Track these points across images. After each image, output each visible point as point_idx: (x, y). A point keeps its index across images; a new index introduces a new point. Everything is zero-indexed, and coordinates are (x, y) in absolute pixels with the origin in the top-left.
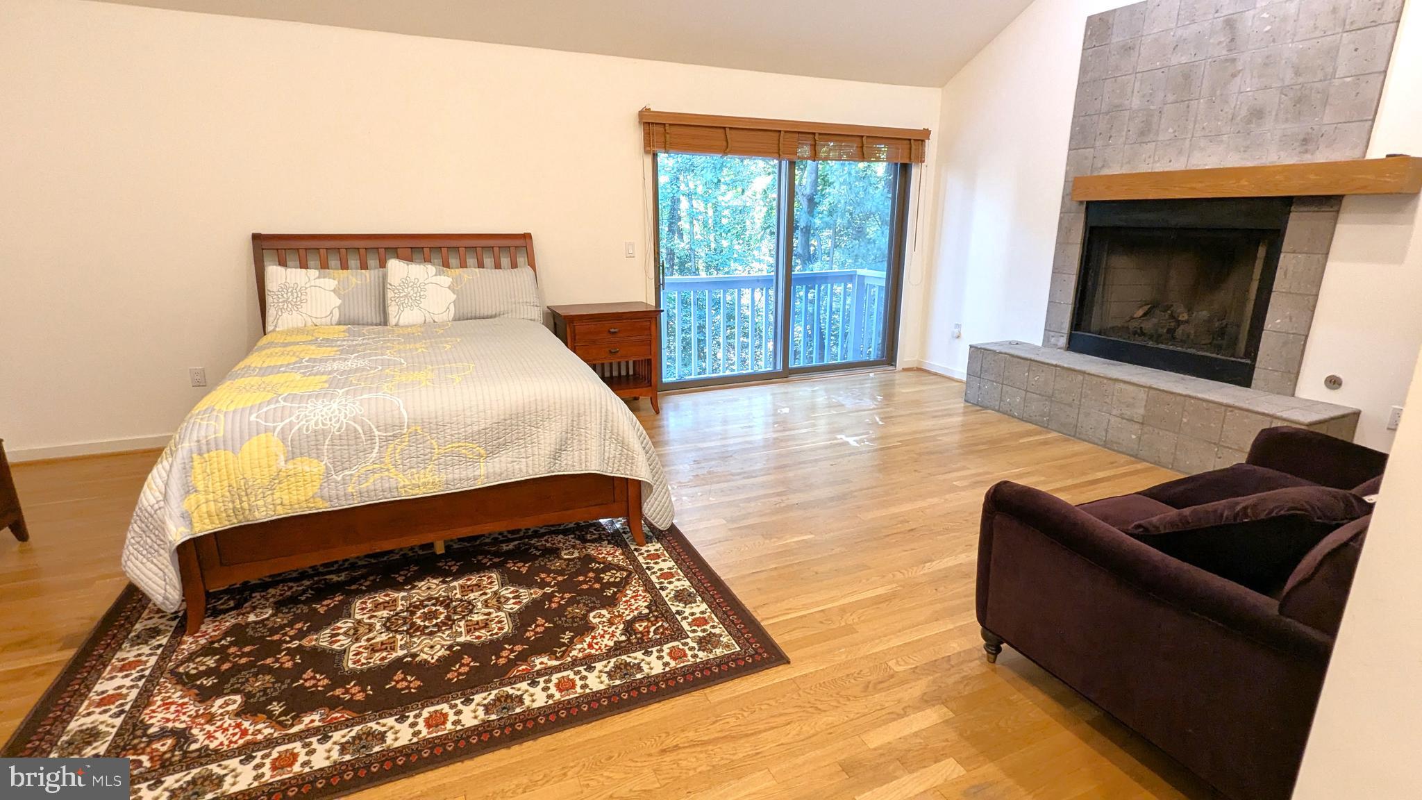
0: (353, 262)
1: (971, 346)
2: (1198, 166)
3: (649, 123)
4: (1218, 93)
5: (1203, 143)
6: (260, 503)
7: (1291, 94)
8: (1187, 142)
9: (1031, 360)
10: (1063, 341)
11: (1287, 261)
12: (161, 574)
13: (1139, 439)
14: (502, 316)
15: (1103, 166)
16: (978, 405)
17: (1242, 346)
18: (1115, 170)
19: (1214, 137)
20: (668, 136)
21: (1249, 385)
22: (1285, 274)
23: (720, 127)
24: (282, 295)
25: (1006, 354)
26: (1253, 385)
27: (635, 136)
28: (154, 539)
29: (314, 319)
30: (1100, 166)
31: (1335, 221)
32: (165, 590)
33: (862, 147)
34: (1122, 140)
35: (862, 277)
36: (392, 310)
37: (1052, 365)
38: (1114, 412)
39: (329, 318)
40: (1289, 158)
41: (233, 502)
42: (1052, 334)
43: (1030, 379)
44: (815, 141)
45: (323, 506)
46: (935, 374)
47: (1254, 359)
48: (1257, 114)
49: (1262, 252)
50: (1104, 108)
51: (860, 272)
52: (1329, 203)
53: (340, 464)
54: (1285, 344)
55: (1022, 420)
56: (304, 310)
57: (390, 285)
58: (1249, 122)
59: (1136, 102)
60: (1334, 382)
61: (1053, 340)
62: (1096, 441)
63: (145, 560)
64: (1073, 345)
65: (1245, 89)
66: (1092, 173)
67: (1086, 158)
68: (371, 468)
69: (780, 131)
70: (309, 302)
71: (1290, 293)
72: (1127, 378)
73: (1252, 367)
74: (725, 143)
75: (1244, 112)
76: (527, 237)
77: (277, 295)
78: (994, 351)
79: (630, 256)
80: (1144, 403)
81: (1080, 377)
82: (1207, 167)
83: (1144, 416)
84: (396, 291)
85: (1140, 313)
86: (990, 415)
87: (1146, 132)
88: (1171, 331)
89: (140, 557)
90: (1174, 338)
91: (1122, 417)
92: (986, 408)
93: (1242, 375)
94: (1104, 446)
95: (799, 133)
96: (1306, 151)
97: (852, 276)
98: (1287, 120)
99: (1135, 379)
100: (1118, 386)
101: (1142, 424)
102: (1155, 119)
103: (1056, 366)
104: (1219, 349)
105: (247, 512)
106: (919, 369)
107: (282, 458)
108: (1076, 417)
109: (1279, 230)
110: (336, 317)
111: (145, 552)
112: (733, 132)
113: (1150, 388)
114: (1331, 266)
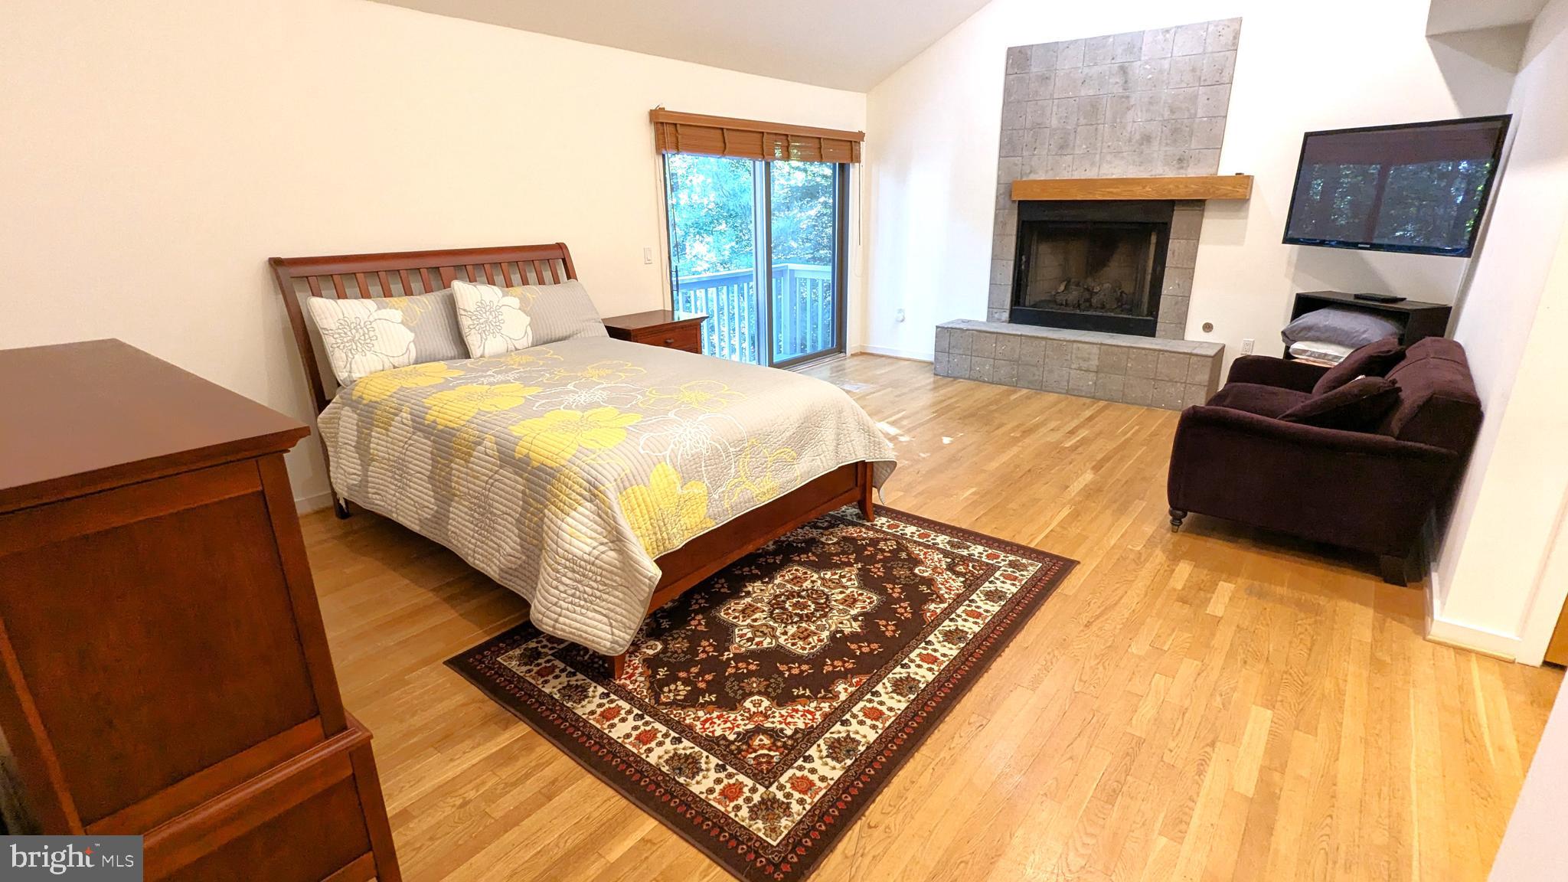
0: (396, 287)
1: (937, 327)
2: (1107, 175)
3: (662, 123)
4: (1118, 120)
5: (1109, 158)
6: (675, 530)
7: (1169, 126)
8: (1098, 156)
9: (997, 333)
10: (1006, 315)
11: (1174, 245)
12: (605, 620)
14: (575, 337)
15: (1031, 172)
16: (948, 377)
17: (1145, 307)
18: (1041, 176)
19: (1117, 153)
20: (680, 137)
21: (1153, 335)
22: (1173, 253)
23: (717, 128)
24: (345, 333)
26: (1157, 335)
27: (646, 136)
28: (595, 585)
29: (391, 359)
30: (1028, 171)
31: (1202, 216)
32: (613, 634)
33: (820, 148)
34: (1045, 152)
35: (792, 271)
36: (473, 341)
38: (1073, 366)
39: (406, 356)
40: (1170, 173)
41: (655, 534)
42: (995, 310)
43: (998, 348)
44: (788, 142)
45: (712, 525)
46: (882, 356)
47: (1156, 317)
48: (1147, 139)
49: (1154, 239)
50: (1028, 125)
51: (791, 266)
52: (1197, 205)
53: (715, 483)
54: (1176, 303)
55: (992, 383)
56: (376, 348)
57: (465, 310)
58: (1142, 144)
59: (1054, 123)
60: (1208, 327)
61: (996, 316)
62: (1060, 390)
63: (584, 611)
64: (1015, 317)
65: (1137, 120)
66: (1022, 177)
67: (1016, 165)
68: (733, 483)
69: (763, 133)
70: (379, 336)
71: (1178, 268)
72: (1079, 339)
73: (1156, 323)
74: (723, 145)
75: (1137, 137)
76: (561, 247)
77: (339, 334)
79: (648, 262)
80: (1097, 356)
82: (1114, 177)
83: (1097, 366)
84: (474, 317)
85: (1062, 288)
86: (962, 385)
87: (1063, 147)
88: (1088, 300)
89: (578, 609)
90: (1091, 305)
91: (1080, 369)
92: (955, 378)
93: (1148, 329)
94: (1067, 393)
95: (776, 134)
96: (1182, 168)
97: (782, 271)
98: (1167, 144)
99: (1087, 339)
100: (1075, 346)
101: (1097, 372)
102: (1072, 137)
104: (1130, 311)
105: (667, 542)
106: (862, 354)
107: (679, 486)
108: (1041, 374)
109: (1166, 224)
110: (413, 355)
111: (582, 603)
112: (731, 133)
113: (1102, 344)
114: (1200, 247)
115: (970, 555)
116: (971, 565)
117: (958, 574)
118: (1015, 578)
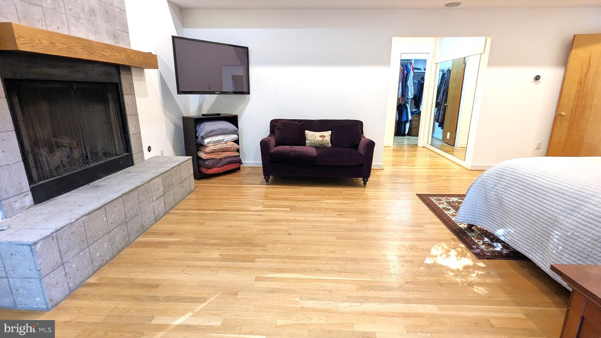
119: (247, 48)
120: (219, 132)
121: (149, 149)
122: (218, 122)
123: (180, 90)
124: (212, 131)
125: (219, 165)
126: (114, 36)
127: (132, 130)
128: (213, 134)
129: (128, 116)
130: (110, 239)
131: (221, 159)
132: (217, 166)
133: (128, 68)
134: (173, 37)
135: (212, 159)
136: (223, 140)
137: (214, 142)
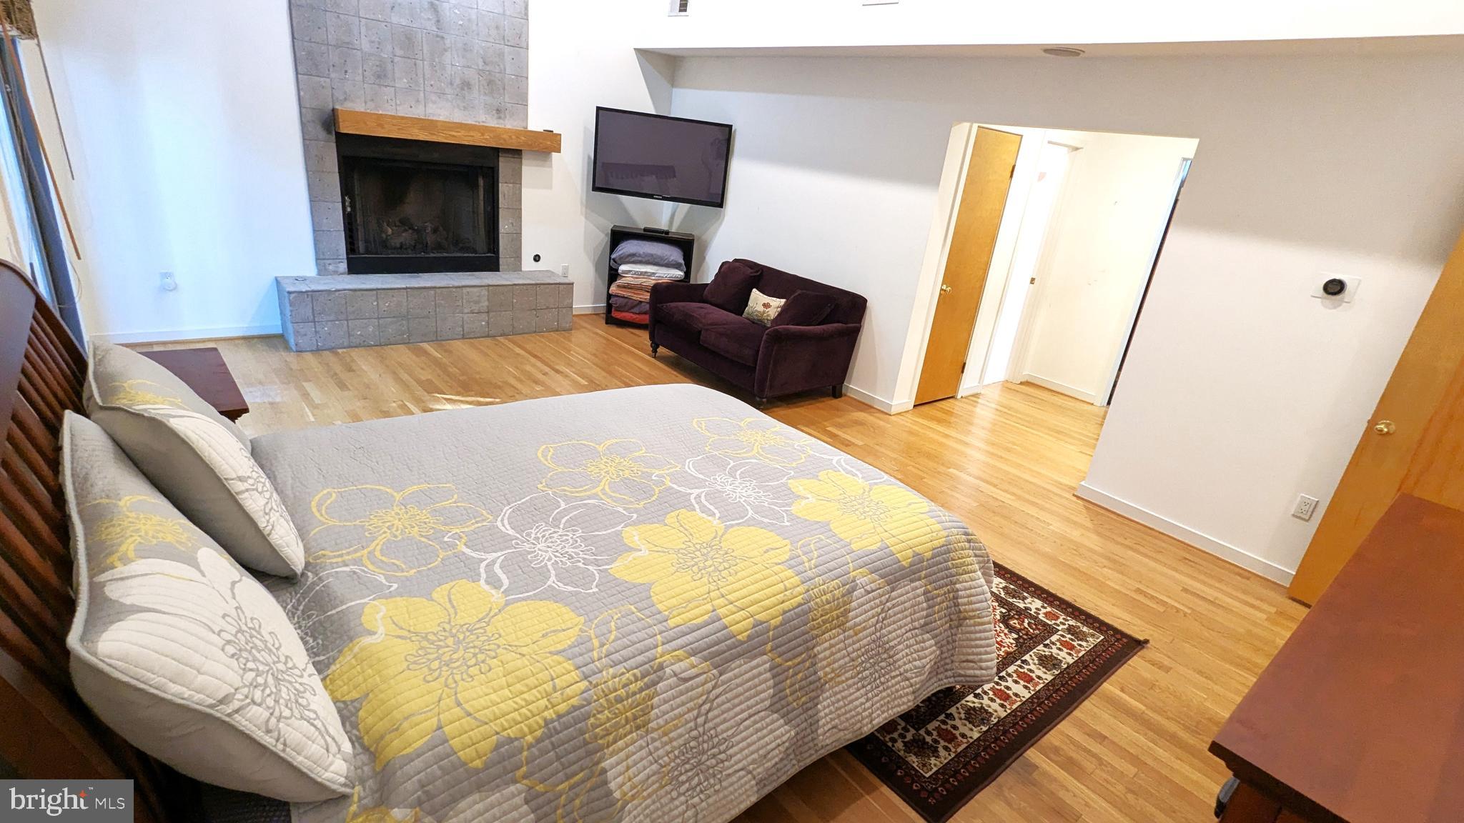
2: (434, 115)
4: (436, 60)
5: (434, 98)
7: (485, 77)
8: (421, 93)
10: (343, 266)
11: (503, 188)
13: (488, 323)
15: (345, 99)
19: (441, 95)
21: (497, 269)
22: (502, 197)
25: (345, 290)
26: (500, 269)
31: (521, 163)
34: (360, 77)
37: (404, 289)
38: (466, 311)
40: (491, 122)
42: (326, 264)
47: (497, 253)
48: (467, 85)
55: (381, 345)
58: (462, 89)
62: (457, 337)
65: (455, 63)
67: (323, 87)
71: (509, 209)
75: (458, 81)
78: (329, 291)
80: (486, 298)
81: (432, 292)
82: (441, 118)
83: (488, 307)
87: (382, 77)
91: (472, 312)
94: (463, 338)
96: (501, 119)
98: (485, 94)
100: (465, 290)
101: (488, 312)
102: (389, 67)
103: (407, 288)
108: (434, 324)
109: (495, 168)
114: (523, 190)
115: (1027, 608)
116: (1026, 621)
117: (1012, 629)
118: (1072, 648)
119: (730, 127)
120: (647, 259)
121: (537, 258)
122: (655, 244)
123: (597, 185)
124: (633, 255)
125: (636, 310)
126: (497, 110)
127: (504, 227)
128: (633, 259)
129: (500, 211)
130: (379, 326)
131: (641, 302)
132: (632, 311)
133: (516, 153)
134: (598, 109)
135: (624, 297)
136: (653, 273)
137: (636, 273)
